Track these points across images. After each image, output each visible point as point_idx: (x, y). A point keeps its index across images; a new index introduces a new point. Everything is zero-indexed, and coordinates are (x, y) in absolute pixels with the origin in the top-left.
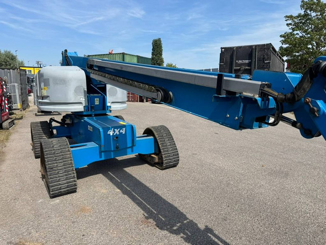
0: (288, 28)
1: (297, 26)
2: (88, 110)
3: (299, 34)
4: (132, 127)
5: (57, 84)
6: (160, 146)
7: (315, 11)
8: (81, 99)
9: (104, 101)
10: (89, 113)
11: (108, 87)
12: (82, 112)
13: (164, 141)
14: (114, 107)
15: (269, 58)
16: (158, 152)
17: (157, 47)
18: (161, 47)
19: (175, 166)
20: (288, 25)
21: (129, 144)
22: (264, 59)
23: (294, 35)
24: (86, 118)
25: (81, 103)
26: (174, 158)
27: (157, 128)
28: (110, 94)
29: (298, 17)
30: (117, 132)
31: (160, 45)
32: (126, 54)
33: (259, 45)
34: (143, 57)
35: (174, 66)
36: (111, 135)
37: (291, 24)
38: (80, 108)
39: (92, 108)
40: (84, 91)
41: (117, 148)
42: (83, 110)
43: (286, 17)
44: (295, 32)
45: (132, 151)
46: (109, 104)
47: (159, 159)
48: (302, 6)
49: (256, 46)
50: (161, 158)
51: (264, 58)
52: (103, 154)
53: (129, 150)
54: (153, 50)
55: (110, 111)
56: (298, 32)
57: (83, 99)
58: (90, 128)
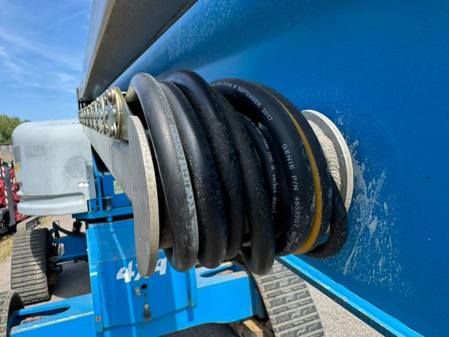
2: (98, 209)
5: (32, 156)
6: (267, 302)
8: (81, 185)
10: (101, 214)
13: (278, 285)
21: (181, 302)
25: (80, 194)
26: (305, 321)
36: (127, 280)
38: (78, 206)
39: (106, 202)
40: (88, 167)
41: (146, 315)
42: (86, 210)
53: (182, 317)
57: (84, 185)
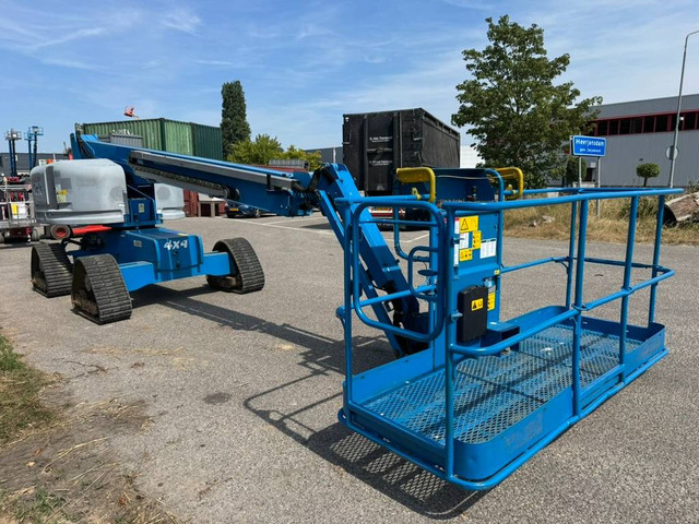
0: (469, 73)
1: (484, 71)
2: (131, 221)
3: (488, 83)
4: (197, 239)
5: (84, 185)
7: (510, 43)
8: (120, 205)
9: (151, 207)
10: (132, 224)
11: (157, 186)
12: (122, 223)
13: (243, 256)
14: (167, 215)
15: (420, 133)
16: (235, 272)
17: (233, 99)
18: (242, 100)
19: (259, 288)
20: (469, 67)
21: (194, 262)
22: (412, 135)
23: (479, 85)
24: (128, 232)
25: (120, 211)
26: (258, 278)
27: (233, 242)
28: (159, 198)
29: (485, 52)
30: (176, 245)
31: (239, 94)
32: (168, 121)
33: (403, 111)
34: (203, 126)
35: (272, 142)
36: (169, 249)
37: (473, 66)
38: (118, 218)
39: (135, 217)
40: (124, 194)
41: (178, 266)
42: (123, 221)
43: (465, 52)
44: (481, 81)
45: (199, 271)
46: (159, 212)
47: (237, 281)
48: (490, 35)
49: (399, 112)
50: (239, 280)
51: (412, 133)
52: (159, 274)
53: (194, 270)
54: (224, 105)
55: (162, 221)
56: (486, 80)
57: (122, 206)
58: (137, 243)
